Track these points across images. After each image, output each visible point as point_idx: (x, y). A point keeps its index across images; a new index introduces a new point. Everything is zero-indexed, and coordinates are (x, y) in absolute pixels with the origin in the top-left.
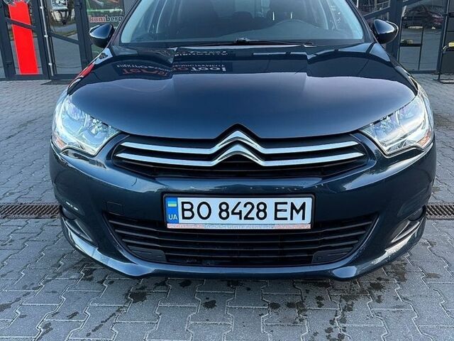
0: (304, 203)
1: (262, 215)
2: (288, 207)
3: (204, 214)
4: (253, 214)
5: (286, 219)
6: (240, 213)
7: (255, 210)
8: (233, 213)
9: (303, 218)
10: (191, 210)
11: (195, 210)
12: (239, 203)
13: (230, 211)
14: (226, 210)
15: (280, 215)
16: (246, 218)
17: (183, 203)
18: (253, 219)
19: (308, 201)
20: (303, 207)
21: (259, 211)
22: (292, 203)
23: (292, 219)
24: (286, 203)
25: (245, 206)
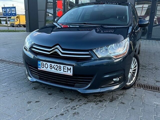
0: (71, 68)
1: (60, 69)
2: (66, 68)
3: (46, 67)
4: (58, 69)
5: (66, 72)
6: (55, 68)
7: (58, 68)
8: (53, 68)
9: (71, 72)
10: (43, 65)
11: (44, 65)
12: (54, 65)
13: (52, 67)
14: (51, 67)
15: (65, 70)
16: (56, 70)
17: (42, 63)
18: (58, 70)
19: (72, 67)
20: (70, 69)
21: (59, 68)
22: (67, 67)
23: (68, 72)
24: (66, 67)
25: (56, 66)
